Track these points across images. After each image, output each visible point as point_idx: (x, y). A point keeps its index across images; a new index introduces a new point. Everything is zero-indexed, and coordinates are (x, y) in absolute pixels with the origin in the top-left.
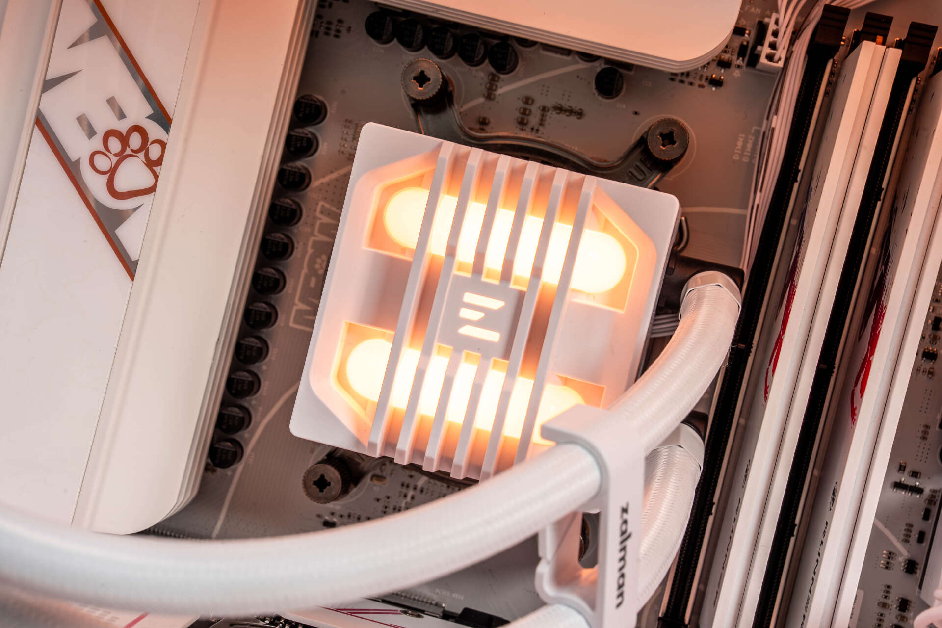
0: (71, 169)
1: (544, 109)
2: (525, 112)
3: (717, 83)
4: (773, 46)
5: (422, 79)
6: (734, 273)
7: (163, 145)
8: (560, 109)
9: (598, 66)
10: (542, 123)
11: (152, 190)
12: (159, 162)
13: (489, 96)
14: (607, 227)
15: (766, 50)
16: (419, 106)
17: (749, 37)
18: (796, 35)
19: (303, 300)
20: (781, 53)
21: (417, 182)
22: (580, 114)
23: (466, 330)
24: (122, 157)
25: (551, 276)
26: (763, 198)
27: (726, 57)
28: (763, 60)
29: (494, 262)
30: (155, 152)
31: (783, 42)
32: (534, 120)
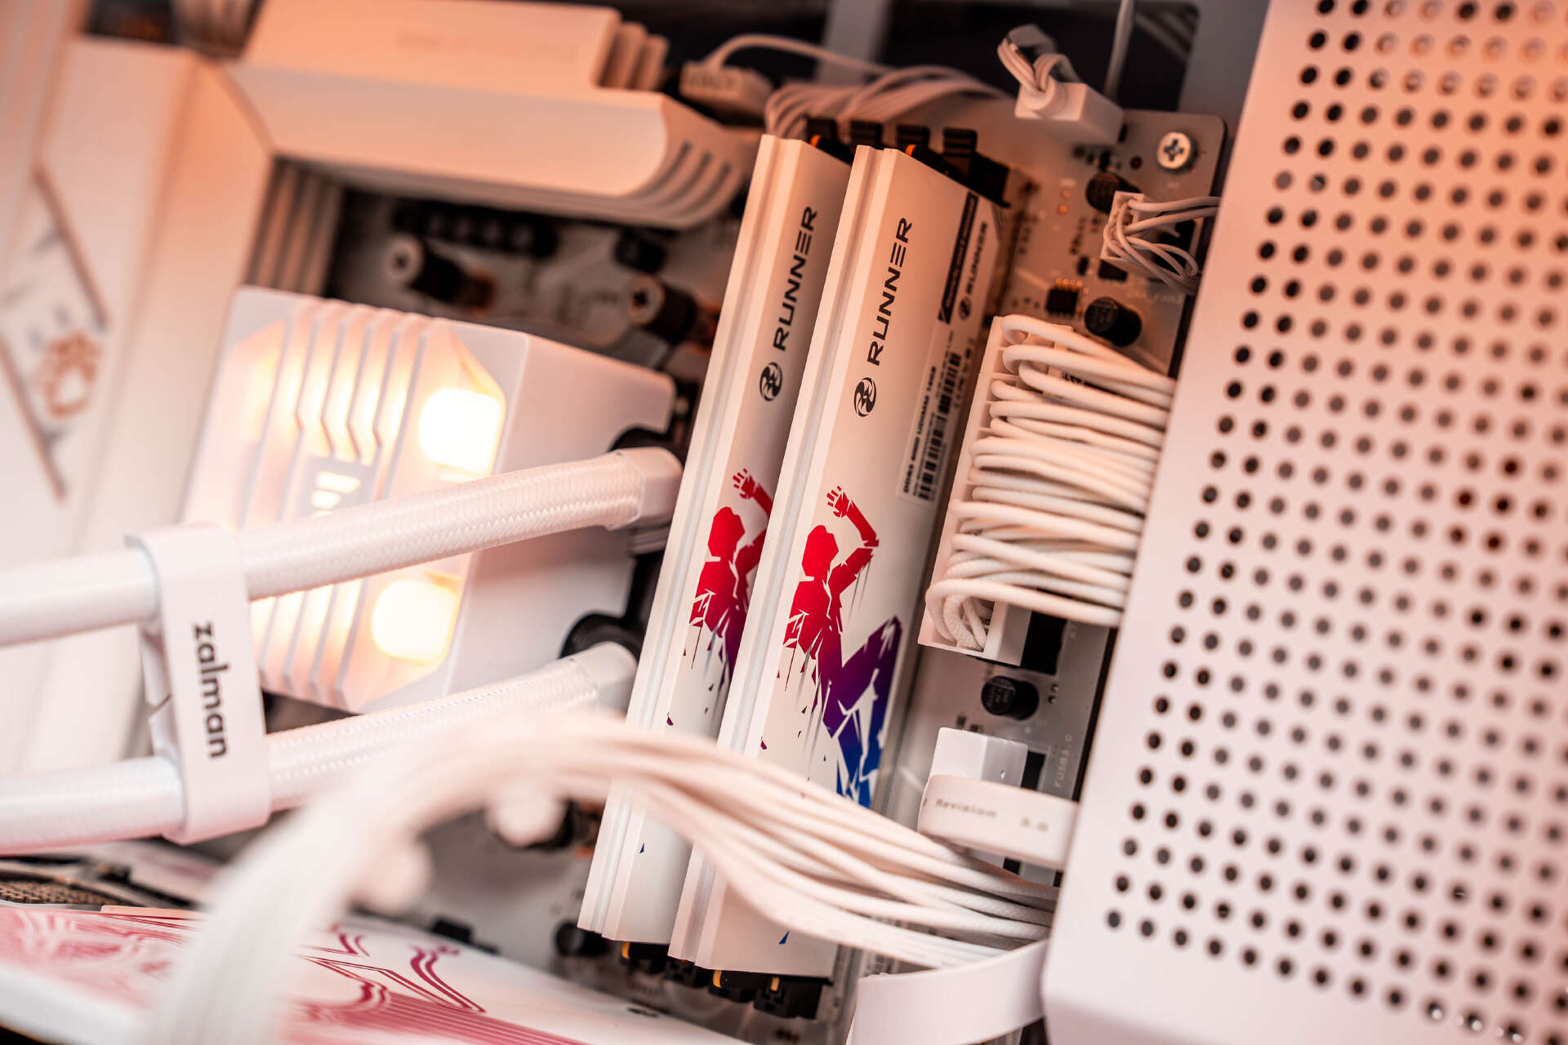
0: (19, 389)
7: (99, 352)
11: (85, 403)
12: (95, 369)
24: (64, 368)
30: (92, 359)
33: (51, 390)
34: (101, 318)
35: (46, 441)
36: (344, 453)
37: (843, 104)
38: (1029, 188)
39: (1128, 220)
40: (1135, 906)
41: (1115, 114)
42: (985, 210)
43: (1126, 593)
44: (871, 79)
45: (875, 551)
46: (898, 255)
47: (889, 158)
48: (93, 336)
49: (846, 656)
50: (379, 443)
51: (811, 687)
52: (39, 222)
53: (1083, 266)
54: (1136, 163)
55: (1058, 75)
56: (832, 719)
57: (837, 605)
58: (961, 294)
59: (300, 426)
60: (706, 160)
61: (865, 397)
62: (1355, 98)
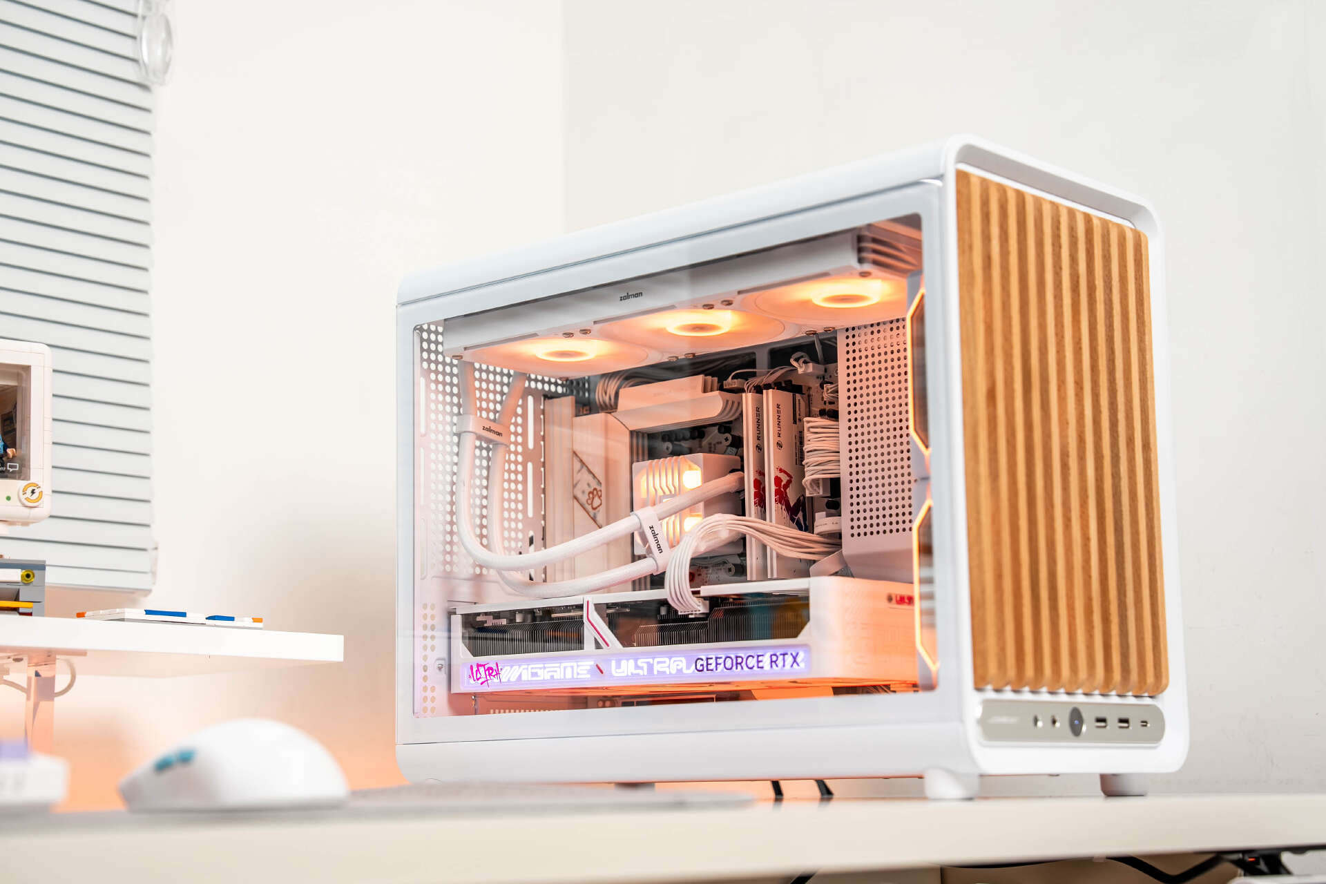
0: (582, 505)
1: (715, 445)
2: (710, 448)
7: (601, 491)
10: (715, 449)
11: (601, 504)
12: (601, 496)
21: (644, 473)
24: (593, 498)
29: (666, 489)
30: (599, 493)
33: (592, 504)
34: (599, 483)
35: (593, 516)
36: (668, 493)
37: (762, 380)
38: (809, 388)
39: (828, 390)
41: (822, 367)
42: (798, 396)
43: (840, 469)
44: (769, 372)
45: (793, 479)
46: (779, 412)
47: (770, 391)
48: (598, 488)
49: (792, 505)
50: (675, 488)
51: (785, 513)
52: (577, 465)
53: (825, 403)
54: (830, 376)
55: (805, 362)
56: (792, 520)
57: (786, 493)
58: (798, 417)
59: (656, 490)
60: (733, 402)
61: (779, 445)
62: (857, 354)
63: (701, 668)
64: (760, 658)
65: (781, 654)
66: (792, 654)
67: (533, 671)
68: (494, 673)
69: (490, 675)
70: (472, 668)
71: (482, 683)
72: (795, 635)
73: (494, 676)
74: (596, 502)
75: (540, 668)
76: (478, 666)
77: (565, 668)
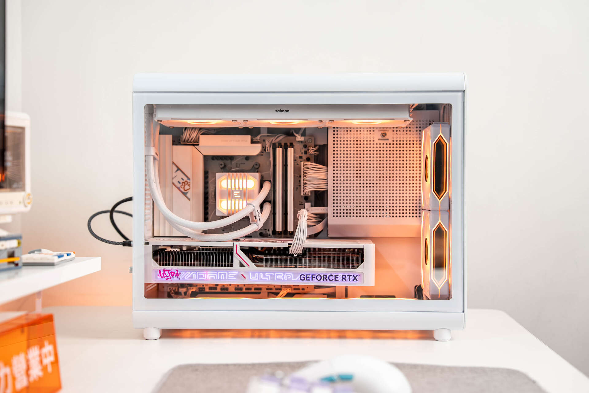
0: (179, 189)
2: (236, 165)
3: (262, 155)
4: (268, 149)
5: (221, 165)
6: (270, 181)
7: (190, 182)
8: (241, 164)
9: (245, 157)
11: (190, 189)
12: (190, 185)
13: (231, 164)
14: (251, 179)
15: (267, 150)
16: (221, 168)
17: (265, 148)
18: (270, 147)
19: (212, 199)
20: (269, 150)
21: (225, 179)
22: (244, 164)
23: (235, 197)
24: (185, 185)
25: (245, 187)
26: (272, 169)
27: (262, 151)
28: (267, 151)
29: (237, 187)
30: (189, 184)
31: (269, 148)
32: (238, 166)
33: (184, 188)
34: (189, 179)
35: (185, 194)
36: (237, 189)
39: (312, 150)
40: (335, 215)
43: (327, 187)
48: (188, 181)
50: (243, 187)
52: (175, 168)
59: (231, 187)
62: (339, 139)
63: (302, 279)
64: (336, 277)
65: (347, 275)
66: (353, 275)
67: (200, 274)
68: (175, 275)
69: (172, 275)
70: (160, 271)
71: (167, 279)
72: (356, 267)
73: (175, 276)
74: (187, 187)
75: (204, 274)
76: (164, 270)
77: (220, 274)
